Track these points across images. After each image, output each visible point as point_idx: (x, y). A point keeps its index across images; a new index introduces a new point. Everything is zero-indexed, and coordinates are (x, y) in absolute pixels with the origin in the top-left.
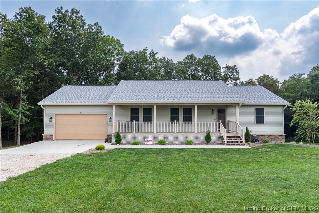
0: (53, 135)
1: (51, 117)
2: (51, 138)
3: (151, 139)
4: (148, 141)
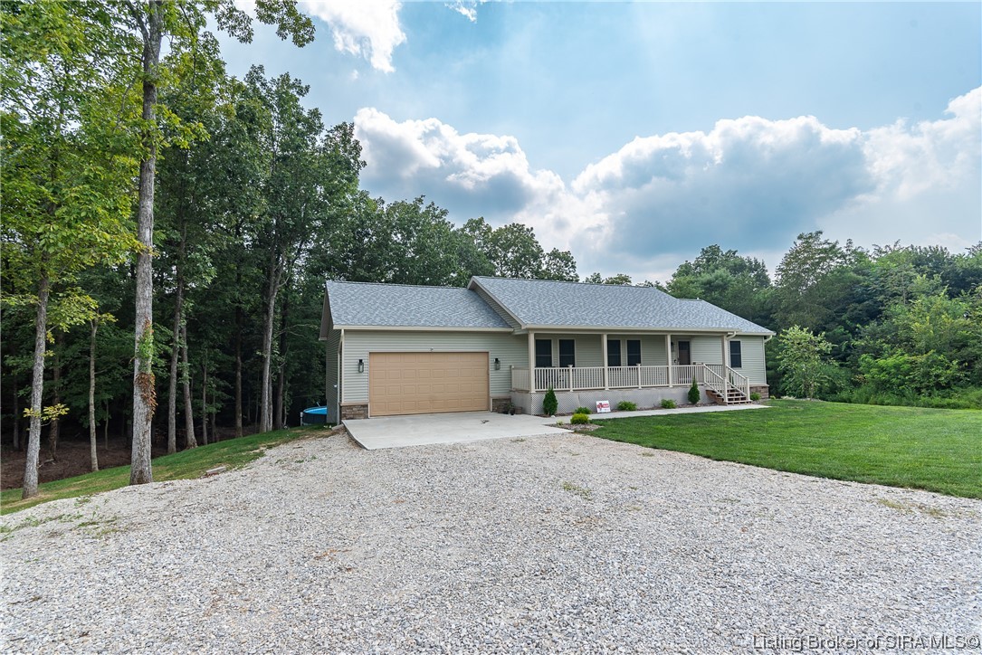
0: (367, 406)
1: (361, 361)
2: (362, 412)
3: (607, 402)
4: (601, 406)
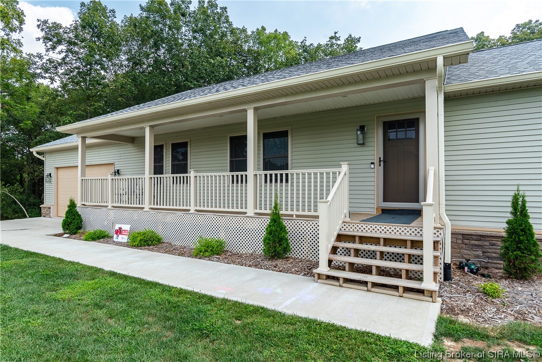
0: (50, 208)
1: (50, 174)
2: (48, 212)
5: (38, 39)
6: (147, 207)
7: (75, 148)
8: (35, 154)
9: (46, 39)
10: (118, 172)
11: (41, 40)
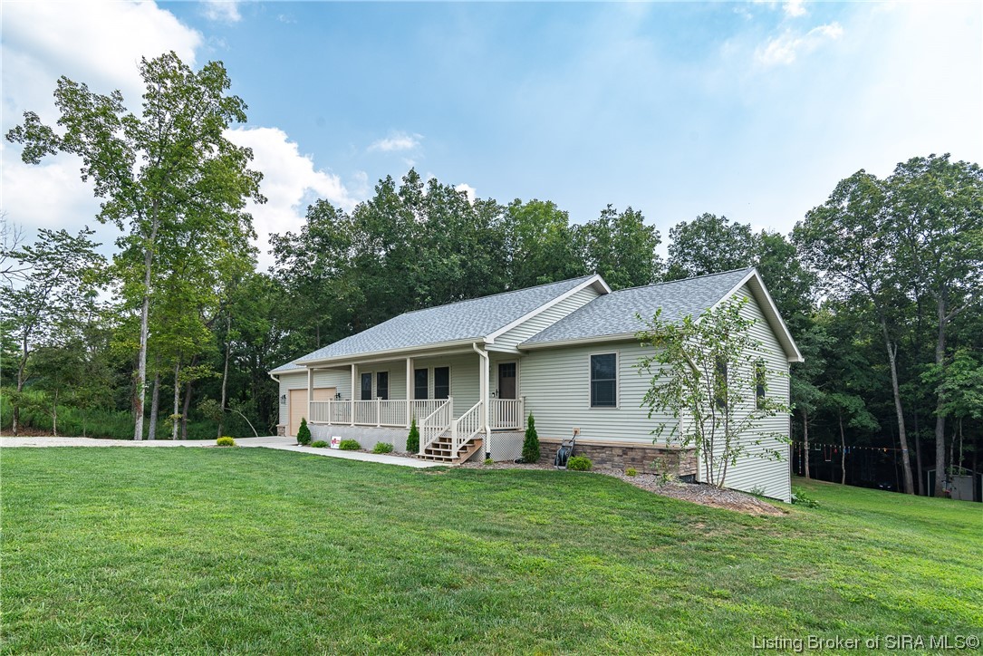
0: (285, 428)
1: (285, 396)
2: (283, 431)
3: (340, 438)
4: (335, 441)
5: (270, 252)
6: (352, 423)
7: (306, 373)
8: (272, 376)
9: (278, 251)
10: (338, 396)
11: (273, 253)
